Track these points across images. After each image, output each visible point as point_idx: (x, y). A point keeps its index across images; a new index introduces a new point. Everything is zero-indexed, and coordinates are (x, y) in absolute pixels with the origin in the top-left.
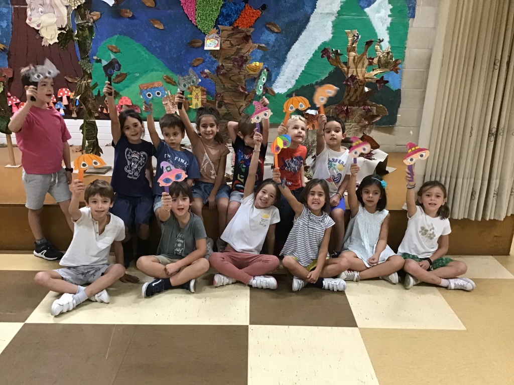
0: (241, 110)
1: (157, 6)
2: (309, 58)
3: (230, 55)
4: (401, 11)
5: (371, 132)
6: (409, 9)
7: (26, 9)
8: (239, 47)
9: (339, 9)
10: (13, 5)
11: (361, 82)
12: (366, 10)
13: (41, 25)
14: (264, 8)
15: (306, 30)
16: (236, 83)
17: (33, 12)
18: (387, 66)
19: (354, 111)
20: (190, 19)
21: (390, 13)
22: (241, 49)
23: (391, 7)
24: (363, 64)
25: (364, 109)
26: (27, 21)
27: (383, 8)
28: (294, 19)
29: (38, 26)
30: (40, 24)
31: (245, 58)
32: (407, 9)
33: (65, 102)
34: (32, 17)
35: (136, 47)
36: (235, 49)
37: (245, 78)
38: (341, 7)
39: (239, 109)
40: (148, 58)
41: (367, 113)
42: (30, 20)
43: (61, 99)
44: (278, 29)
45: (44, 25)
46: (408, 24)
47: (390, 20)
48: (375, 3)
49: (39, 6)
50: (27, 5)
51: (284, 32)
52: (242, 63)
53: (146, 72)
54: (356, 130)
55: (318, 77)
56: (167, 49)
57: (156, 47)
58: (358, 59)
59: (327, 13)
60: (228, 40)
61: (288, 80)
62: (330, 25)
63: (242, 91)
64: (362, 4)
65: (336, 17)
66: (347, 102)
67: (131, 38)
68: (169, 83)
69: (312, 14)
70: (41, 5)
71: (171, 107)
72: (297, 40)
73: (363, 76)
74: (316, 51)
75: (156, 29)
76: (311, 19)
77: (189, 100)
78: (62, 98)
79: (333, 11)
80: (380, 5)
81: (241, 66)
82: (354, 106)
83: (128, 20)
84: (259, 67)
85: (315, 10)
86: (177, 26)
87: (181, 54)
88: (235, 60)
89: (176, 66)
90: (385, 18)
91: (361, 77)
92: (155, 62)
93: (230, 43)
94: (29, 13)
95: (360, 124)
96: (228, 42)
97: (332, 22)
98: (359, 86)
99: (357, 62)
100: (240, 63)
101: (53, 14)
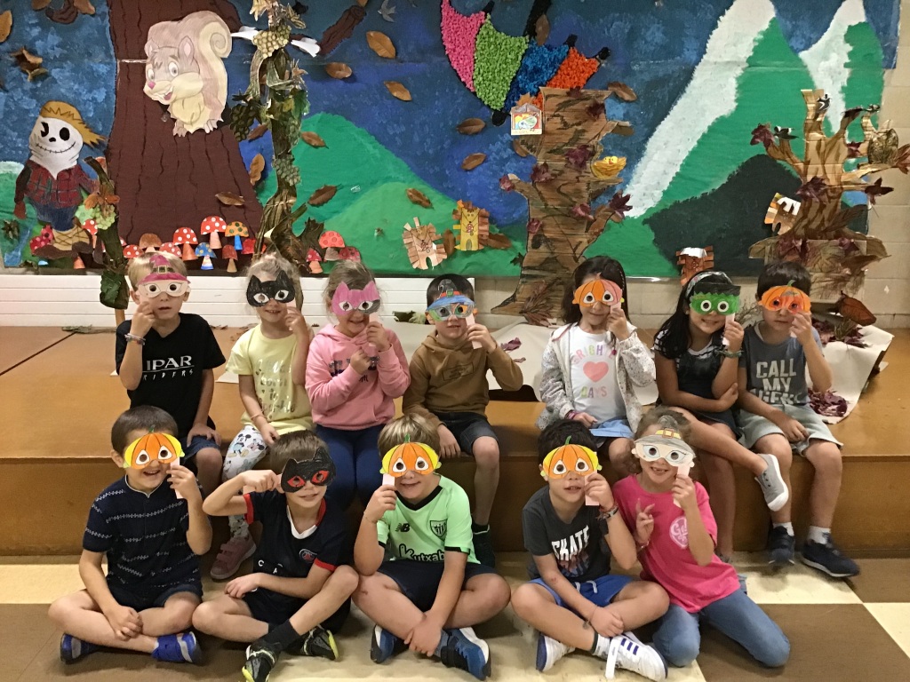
0: (579, 251)
1: (399, 56)
2: (690, 149)
3: (560, 145)
4: (868, 56)
5: (857, 290)
6: (885, 53)
7: (144, 66)
8: (580, 128)
9: (751, 54)
10: (121, 59)
11: (833, 190)
12: (803, 55)
13: (173, 97)
14: (604, 54)
15: (685, 94)
16: (571, 200)
17: (158, 72)
18: (887, 158)
19: (818, 248)
20: (463, 80)
21: (847, 60)
22: (584, 131)
23: (850, 48)
24: (837, 156)
25: (841, 245)
26: (147, 89)
27: (834, 51)
28: (661, 74)
29: (167, 97)
30: (170, 94)
31: (589, 149)
32: (881, 51)
33: (215, 243)
34: (155, 81)
35: (356, 136)
36: (571, 132)
37: (588, 189)
38: (755, 50)
39: (574, 251)
40: (379, 156)
41: (847, 252)
42: (152, 87)
43: (207, 238)
44: (632, 95)
45: (180, 96)
46: (883, 82)
47: (847, 73)
48: (820, 42)
49: (171, 59)
50: (146, 58)
51: (642, 101)
52: (585, 160)
53: (373, 183)
54: (825, 287)
55: (706, 185)
56: (417, 139)
57: (395, 135)
58: (826, 145)
59: (728, 63)
60: (558, 116)
61: (647, 192)
62: (732, 84)
63: (583, 214)
64: (794, 43)
65: (743, 69)
66: (801, 232)
67: (348, 118)
68: (416, 202)
69: (697, 64)
70: (173, 57)
71: (419, 248)
72: (666, 114)
73: (838, 179)
74: (704, 135)
75: (397, 101)
76: (696, 74)
77: (455, 235)
78: (208, 235)
79: (739, 58)
80: (828, 44)
81: (582, 165)
82: (817, 239)
83: (342, 83)
84: (619, 165)
85: (705, 56)
86: (437, 94)
87: (442, 148)
88: (569, 154)
89: (431, 171)
90: (838, 70)
91: (832, 181)
92: (392, 164)
93: (562, 119)
94: (149, 72)
95: (832, 274)
96: (558, 120)
97: (738, 79)
98: (830, 198)
99: (823, 152)
100: (581, 160)
101: (197, 74)
